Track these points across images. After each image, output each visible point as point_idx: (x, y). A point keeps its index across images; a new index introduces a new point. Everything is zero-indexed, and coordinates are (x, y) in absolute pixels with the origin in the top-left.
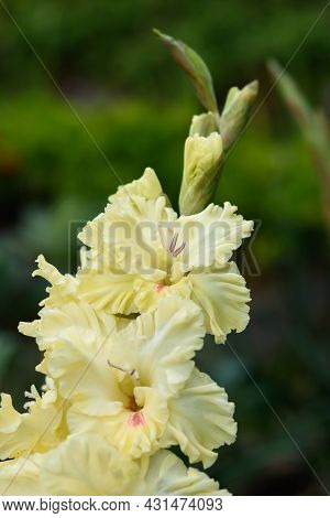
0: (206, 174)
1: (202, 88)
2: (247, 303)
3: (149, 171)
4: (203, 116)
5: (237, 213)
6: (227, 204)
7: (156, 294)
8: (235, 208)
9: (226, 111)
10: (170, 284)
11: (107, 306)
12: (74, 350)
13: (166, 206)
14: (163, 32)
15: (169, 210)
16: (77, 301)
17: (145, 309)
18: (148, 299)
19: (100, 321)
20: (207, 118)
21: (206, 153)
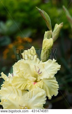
1: (48, 23)
2: (58, 88)
3: (33, 47)
4: (48, 32)
5: (56, 62)
6: (54, 59)
7: (33, 86)
9: (54, 31)
10: (37, 82)
11: (20, 87)
12: (10, 102)
13: (37, 57)
14: (38, 8)
15: (38, 59)
16: (11, 86)
17: (30, 90)
18: (31, 87)
19: (17, 92)
20: (49, 32)
21: (49, 44)
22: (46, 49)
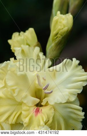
0: (63, 38)
3: (31, 30)
5: (79, 64)
6: (74, 59)
7: (34, 118)
8: (78, 62)
10: (41, 106)
15: (41, 55)
21: (64, 27)
22: (59, 35)
